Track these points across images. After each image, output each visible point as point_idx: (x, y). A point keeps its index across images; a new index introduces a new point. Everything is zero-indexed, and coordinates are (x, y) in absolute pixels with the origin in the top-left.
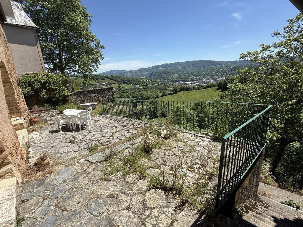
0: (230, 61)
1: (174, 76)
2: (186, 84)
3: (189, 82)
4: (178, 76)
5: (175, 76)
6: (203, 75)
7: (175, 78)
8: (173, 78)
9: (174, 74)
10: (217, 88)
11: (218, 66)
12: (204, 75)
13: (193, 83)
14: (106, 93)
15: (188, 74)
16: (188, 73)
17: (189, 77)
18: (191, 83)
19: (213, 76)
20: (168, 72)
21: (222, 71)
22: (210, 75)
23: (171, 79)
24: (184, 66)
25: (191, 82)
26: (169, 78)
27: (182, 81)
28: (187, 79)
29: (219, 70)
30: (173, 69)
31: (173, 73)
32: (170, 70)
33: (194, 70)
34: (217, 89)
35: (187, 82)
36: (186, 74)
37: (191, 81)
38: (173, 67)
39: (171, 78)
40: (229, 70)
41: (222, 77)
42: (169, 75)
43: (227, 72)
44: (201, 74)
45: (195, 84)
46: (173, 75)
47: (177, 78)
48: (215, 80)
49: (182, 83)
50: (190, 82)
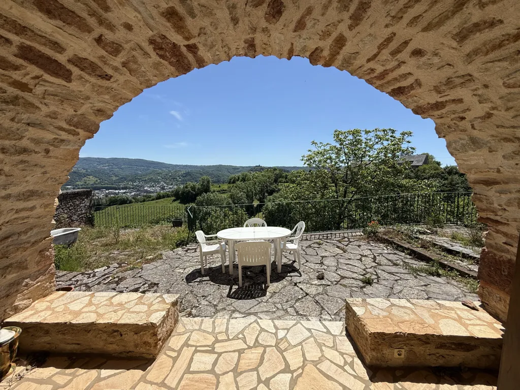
0: (180, 165)
1: (88, 179)
2: (115, 193)
3: (120, 190)
4: (97, 181)
5: (92, 180)
6: (143, 180)
7: (92, 183)
8: (86, 183)
9: (88, 177)
10: (173, 198)
11: (164, 169)
12: (145, 180)
13: (128, 192)
14: (78, 203)
15: (117, 178)
16: (116, 176)
17: (119, 182)
18: (124, 193)
19: (159, 183)
20: (75, 172)
21: (170, 176)
22: (154, 181)
23: (81, 185)
24: (107, 164)
25: (124, 191)
26: (77, 183)
27: (107, 188)
28: (117, 186)
29: (167, 175)
30: (87, 167)
31: (85, 175)
32: (79, 169)
33: (127, 173)
34: (174, 201)
35: (117, 191)
36: (114, 178)
37: (123, 189)
38: (84, 164)
39: (82, 183)
40: (179, 176)
41: (172, 184)
42: (77, 178)
43: (178, 178)
44: (141, 179)
45: (132, 194)
46: (85, 178)
47: (95, 183)
48: (163, 188)
49: (107, 191)
50: (122, 191)
